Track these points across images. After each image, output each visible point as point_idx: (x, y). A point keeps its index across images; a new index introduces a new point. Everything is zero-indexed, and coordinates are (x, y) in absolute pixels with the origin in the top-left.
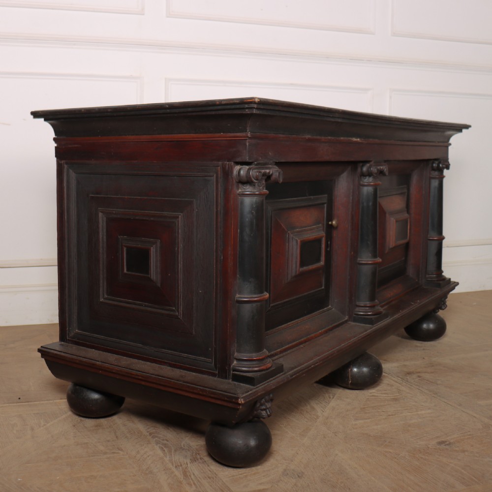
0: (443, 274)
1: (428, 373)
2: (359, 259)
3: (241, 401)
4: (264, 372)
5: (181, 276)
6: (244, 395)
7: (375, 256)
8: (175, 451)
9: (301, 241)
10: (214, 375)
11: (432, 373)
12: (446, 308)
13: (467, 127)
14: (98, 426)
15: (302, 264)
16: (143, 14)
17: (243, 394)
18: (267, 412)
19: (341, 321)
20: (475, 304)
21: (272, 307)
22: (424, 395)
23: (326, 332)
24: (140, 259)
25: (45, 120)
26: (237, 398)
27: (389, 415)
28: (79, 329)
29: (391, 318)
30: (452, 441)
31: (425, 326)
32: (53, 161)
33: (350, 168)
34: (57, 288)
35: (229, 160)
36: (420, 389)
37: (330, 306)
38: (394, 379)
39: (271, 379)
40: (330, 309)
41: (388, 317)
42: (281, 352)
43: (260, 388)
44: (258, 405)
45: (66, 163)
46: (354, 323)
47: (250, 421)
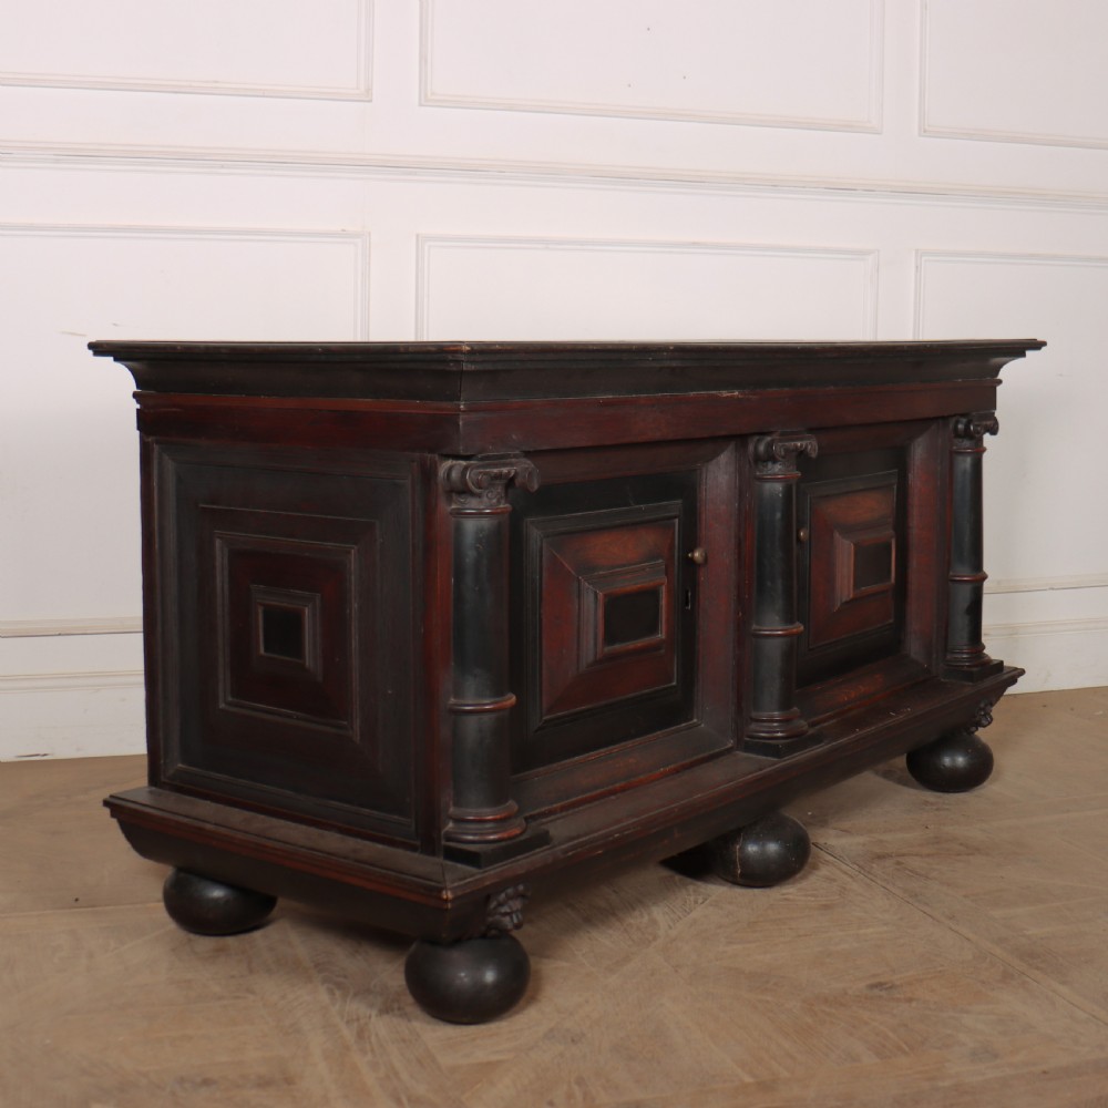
0: (985, 651)
1: (921, 856)
2: (754, 627)
3: (447, 895)
4: (503, 844)
5: (355, 662)
6: (456, 884)
7: (789, 620)
8: (355, 995)
9: (605, 596)
10: (413, 848)
11: (928, 855)
12: (990, 723)
13: (1037, 345)
14: (220, 950)
15: (610, 638)
16: (370, 101)
17: (454, 882)
18: (512, 918)
19: (717, 750)
20: (1101, 712)
21: (546, 721)
22: (888, 899)
23: (677, 771)
24: (285, 630)
25: (115, 360)
26: (440, 890)
27: (799, 936)
28: (183, 762)
29: (827, 744)
30: (898, 983)
31: (947, 761)
32: (133, 437)
33: (732, 446)
34: (141, 679)
35: (432, 451)
36: (888, 887)
37: (695, 720)
38: (844, 867)
39: (519, 857)
40: (696, 725)
41: (821, 742)
42: (563, 808)
43: (492, 874)
44: (493, 905)
45: (157, 442)
46: (746, 755)
47: (484, 936)
